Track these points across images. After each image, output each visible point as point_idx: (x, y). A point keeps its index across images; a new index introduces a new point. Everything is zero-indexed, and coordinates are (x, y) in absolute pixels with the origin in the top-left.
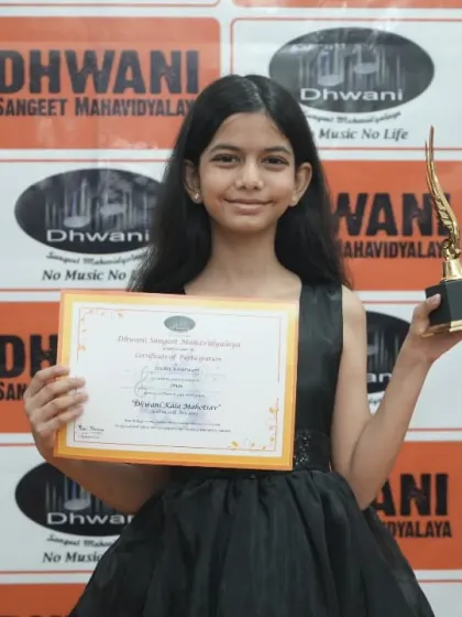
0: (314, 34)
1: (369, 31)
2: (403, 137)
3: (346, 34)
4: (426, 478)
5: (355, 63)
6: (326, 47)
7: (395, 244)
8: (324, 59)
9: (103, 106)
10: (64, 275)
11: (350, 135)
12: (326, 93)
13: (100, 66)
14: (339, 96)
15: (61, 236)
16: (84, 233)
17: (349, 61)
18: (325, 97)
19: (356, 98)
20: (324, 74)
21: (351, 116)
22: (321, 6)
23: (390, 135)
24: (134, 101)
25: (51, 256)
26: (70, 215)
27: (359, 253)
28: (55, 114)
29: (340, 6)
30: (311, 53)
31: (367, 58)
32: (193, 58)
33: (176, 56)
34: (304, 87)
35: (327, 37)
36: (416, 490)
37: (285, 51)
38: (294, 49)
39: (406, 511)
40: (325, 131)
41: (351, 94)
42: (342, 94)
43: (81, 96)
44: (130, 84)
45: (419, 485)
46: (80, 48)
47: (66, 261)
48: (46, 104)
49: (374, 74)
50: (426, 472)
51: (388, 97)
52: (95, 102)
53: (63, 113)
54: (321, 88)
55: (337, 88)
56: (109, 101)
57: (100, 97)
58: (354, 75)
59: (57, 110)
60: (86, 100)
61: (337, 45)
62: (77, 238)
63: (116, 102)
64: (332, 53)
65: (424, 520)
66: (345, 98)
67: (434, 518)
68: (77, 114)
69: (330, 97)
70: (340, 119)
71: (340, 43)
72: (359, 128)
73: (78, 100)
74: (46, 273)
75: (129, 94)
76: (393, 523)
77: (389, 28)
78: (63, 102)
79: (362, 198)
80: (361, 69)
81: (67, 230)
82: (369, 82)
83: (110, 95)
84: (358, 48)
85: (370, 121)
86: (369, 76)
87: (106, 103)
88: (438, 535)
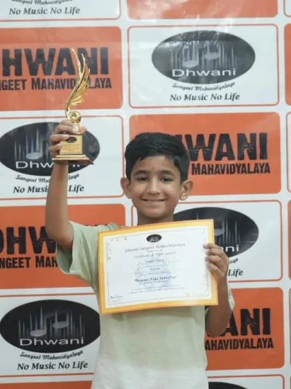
0: (180, 35)
1: (214, 32)
2: (236, 98)
3: (199, 35)
4: (256, 311)
5: (205, 53)
6: (187, 43)
7: (233, 165)
8: (186, 50)
9: (49, 83)
10: (27, 189)
11: (203, 98)
12: (188, 72)
13: (46, 59)
14: (196, 73)
15: (24, 165)
16: (38, 163)
17: (202, 52)
18: (188, 75)
19: (206, 75)
20: (186, 60)
21: (204, 86)
22: (183, 18)
23: (228, 97)
24: (68, 80)
25: (19, 178)
26: (30, 152)
27: (211, 172)
28: (19, 89)
29: (195, 17)
30: (178, 47)
31: (213, 49)
32: (104, 52)
33: (94, 50)
34: (174, 68)
35: (188, 37)
36: (251, 319)
37: (161, 46)
38: (168, 45)
39: (244, 332)
40: (188, 96)
41: (203, 72)
42: (198, 72)
43: (35, 77)
44: (65, 69)
45: (252, 316)
46: (34, 48)
47: (28, 180)
48: (13, 83)
49: (218, 59)
50: (257, 307)
51: (227, 73)
52: (44, 81)
53: (24, 88)
54: (185, 69)
55: (195, 69)
56: (53, 80)
57: (47, 78)
58: (205, 60)
59: (21, 86)
60: (38, 79)
61: (194, 42)
62: (34, 166)
63: (57, 81)
64: (191, 47)
65: (256, 338)
66: (200, 75)
67: (261, 336)
68: (33, 88)
69: (191, 74)
70: (197, 88)
71: (196, 40)
72: (209, 93)
73: (33, 80)
74: (15, 188)
75: (65, 75)
76: (236, 340)
77: (226, 30)
78: (24, 81)
79: (212, 137)
80: (209, 56)
81: (28, 161)
82: (215, 64)
83: (53, 77)
84: (207, 43)
85: (215, 89)
86: (214, 60)
87: (51, 81)
88: (265, 347)
